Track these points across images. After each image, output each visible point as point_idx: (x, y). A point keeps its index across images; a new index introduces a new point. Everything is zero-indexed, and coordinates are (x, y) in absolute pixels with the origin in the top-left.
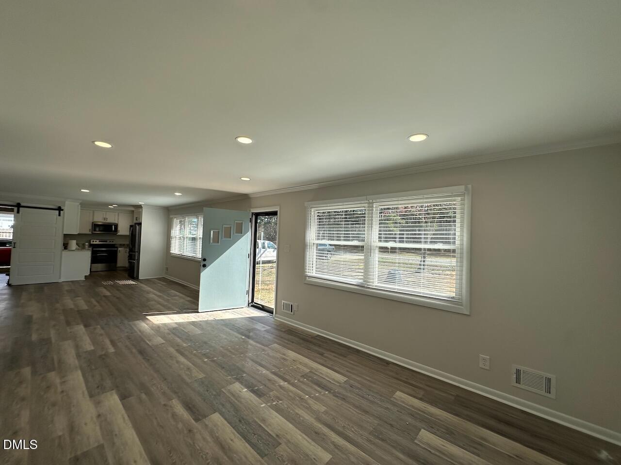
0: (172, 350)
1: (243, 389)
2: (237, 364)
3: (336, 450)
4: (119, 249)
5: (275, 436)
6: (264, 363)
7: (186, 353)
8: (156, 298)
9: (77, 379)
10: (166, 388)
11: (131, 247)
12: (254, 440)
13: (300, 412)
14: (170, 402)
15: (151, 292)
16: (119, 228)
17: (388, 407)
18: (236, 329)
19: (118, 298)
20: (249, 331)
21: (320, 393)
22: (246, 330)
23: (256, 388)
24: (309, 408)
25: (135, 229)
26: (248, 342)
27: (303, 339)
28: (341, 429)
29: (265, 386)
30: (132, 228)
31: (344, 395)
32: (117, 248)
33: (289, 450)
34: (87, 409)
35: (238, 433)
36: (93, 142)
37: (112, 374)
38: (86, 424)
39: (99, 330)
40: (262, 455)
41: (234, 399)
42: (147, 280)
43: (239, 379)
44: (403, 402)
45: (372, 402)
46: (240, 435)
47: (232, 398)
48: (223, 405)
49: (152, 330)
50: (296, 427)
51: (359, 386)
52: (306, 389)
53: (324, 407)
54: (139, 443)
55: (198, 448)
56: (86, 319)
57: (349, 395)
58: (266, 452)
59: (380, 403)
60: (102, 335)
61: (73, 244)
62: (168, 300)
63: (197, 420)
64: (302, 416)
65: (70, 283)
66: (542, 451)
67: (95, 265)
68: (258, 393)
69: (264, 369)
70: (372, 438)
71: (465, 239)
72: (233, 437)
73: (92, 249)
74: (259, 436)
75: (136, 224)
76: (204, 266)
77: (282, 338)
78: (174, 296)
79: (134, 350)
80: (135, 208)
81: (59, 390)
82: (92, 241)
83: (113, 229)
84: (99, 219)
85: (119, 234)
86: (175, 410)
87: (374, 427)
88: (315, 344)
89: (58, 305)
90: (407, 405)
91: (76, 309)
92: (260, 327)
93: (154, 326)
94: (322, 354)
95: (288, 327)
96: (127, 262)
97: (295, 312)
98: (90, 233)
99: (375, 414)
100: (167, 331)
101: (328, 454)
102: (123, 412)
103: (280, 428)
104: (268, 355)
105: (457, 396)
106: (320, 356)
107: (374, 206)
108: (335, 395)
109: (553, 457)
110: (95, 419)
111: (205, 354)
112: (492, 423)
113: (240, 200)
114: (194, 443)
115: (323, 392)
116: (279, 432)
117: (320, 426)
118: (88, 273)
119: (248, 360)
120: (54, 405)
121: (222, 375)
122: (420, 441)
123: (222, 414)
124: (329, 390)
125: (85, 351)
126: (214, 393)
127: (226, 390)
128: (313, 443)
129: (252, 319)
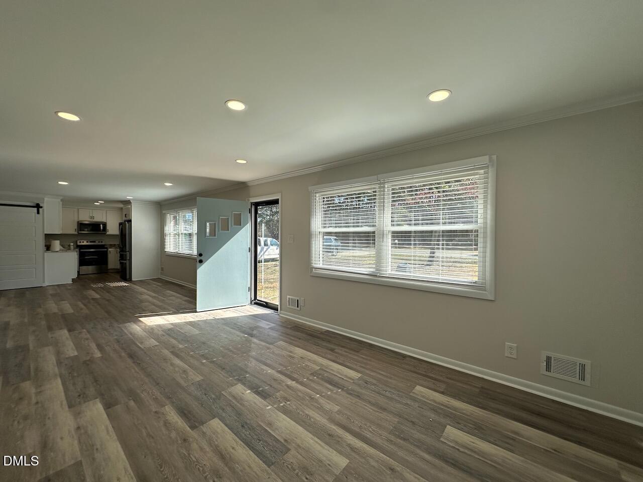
0: (166, 352)
1: (246, 391)
2: (239, 365)
3: (353, 454)
4: (110, 249)
5: (283, 441)
6: (268, 362)
7: (182, 354)
8: (151, 299)
9: (55, 388)
10: (159, 394)
11: (121, 247)
12: (259, 446)
13: (311, 413)
14: (163, 409)
15: (144, 293)
16: (108, 227)
17: (408, 402)
18: (238, 328)
19: (108, 300)
20: (252, 329)
21: (331, 391)
22: (249, 329)
23: (261, 389)
24: (320, 409)
25: (125, 227)
26: (251, 341)
27: (311, 335)
28: (358, 430)
29: (271, 386)
30: (121, 226)
31: (358, 392)
32: (107, 248)
33: (299, 456)
34: (65, 420)
35: (240, 439)
36: (57, 112)
37: (96, 381)
38: (62, 438)
39: (85, 334)
40: (269, 463)
41: (236, 403)
42: (141, 281)
43: (242, 381)
44: (423, 397)
45: (391, 399)
46: (243, 442)
47: (234, 401)
48: (223, 410)
49: (145, 332)
50: (308, 430)
51: (375, 382)
52: (316, 387)
53: (337, 406)
54: (124, 457)
55: (194, 459)
56: (70, 323)
57: (363, 391)
58: (273, 460)
59: (399, 399)
60: (87, 339)
61: (57, 245)
62: (163, 300)
63: (193, 427)
64: (312, 418)
65: (56, 287)
66: (580, 443)
67: (84, 268)
68: (264, 395)
69: (269, 369)
70: (392, 438)
71: (489, 217)
72: (235, 445)
73: (80, 251)
74: (266, 442)
75: (125, 221)
76: (201, 261)
77: (288, 334)
78: (170, 296)
79: (123, 354)
80: (123, 204)
81: (34, 400)
82: (78, 241)
83: (102, 228)
84: (86, 217)
85: (108, 233)
86: (168, 418)
87: (394, 425)
88: (323, 340)
89: (40, 310)
90: (427, 399)
91: (60, 313)
92: (263, 324)
93: (147, 327)
94: (332, 350)
95: (294, 323)
96: (119, 262)
97: (301, 307)
98: (76, 233)
99: (393, 411)
100: (161, 333)
101: (344, 458)
102: (108, 422)
103: (288, 432)
104: (273, 353)
105: (482, 388)
106: (330, 352)
107: (386, 186)
108: (350, 393)
109: (594, 450)
110: (73, 432)
111: (203, 355)
112: (524, 415)
113: (237, 189)
114: (189, 454)
115: (335, 390)
116: (287, 436)
117: (334, 427)
118: (75, 276)
119: (251, 359)
120: (26, 418)
121: (222, 376)
122: (445, 439)
123: (222, 420)
124: (342, 388)
125: (67, 356)
126: (213, 396)
127: (226, 392)
128: (326, 447)
129: (255, 317)
